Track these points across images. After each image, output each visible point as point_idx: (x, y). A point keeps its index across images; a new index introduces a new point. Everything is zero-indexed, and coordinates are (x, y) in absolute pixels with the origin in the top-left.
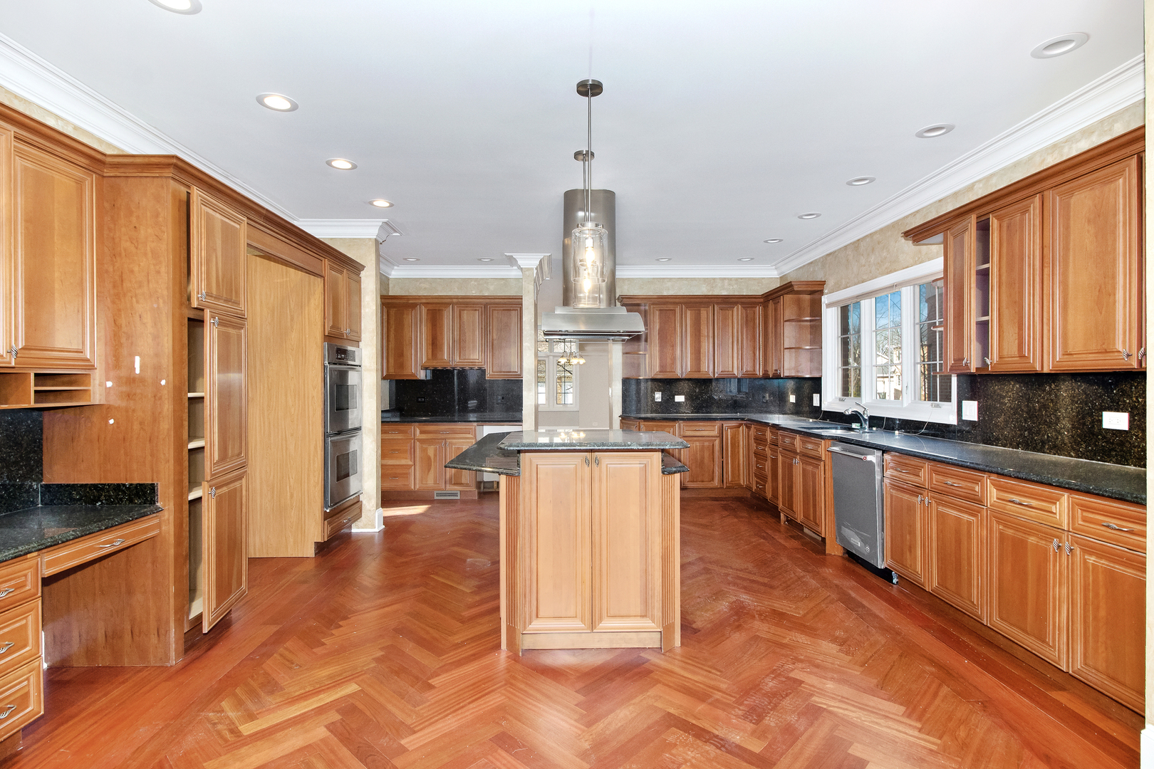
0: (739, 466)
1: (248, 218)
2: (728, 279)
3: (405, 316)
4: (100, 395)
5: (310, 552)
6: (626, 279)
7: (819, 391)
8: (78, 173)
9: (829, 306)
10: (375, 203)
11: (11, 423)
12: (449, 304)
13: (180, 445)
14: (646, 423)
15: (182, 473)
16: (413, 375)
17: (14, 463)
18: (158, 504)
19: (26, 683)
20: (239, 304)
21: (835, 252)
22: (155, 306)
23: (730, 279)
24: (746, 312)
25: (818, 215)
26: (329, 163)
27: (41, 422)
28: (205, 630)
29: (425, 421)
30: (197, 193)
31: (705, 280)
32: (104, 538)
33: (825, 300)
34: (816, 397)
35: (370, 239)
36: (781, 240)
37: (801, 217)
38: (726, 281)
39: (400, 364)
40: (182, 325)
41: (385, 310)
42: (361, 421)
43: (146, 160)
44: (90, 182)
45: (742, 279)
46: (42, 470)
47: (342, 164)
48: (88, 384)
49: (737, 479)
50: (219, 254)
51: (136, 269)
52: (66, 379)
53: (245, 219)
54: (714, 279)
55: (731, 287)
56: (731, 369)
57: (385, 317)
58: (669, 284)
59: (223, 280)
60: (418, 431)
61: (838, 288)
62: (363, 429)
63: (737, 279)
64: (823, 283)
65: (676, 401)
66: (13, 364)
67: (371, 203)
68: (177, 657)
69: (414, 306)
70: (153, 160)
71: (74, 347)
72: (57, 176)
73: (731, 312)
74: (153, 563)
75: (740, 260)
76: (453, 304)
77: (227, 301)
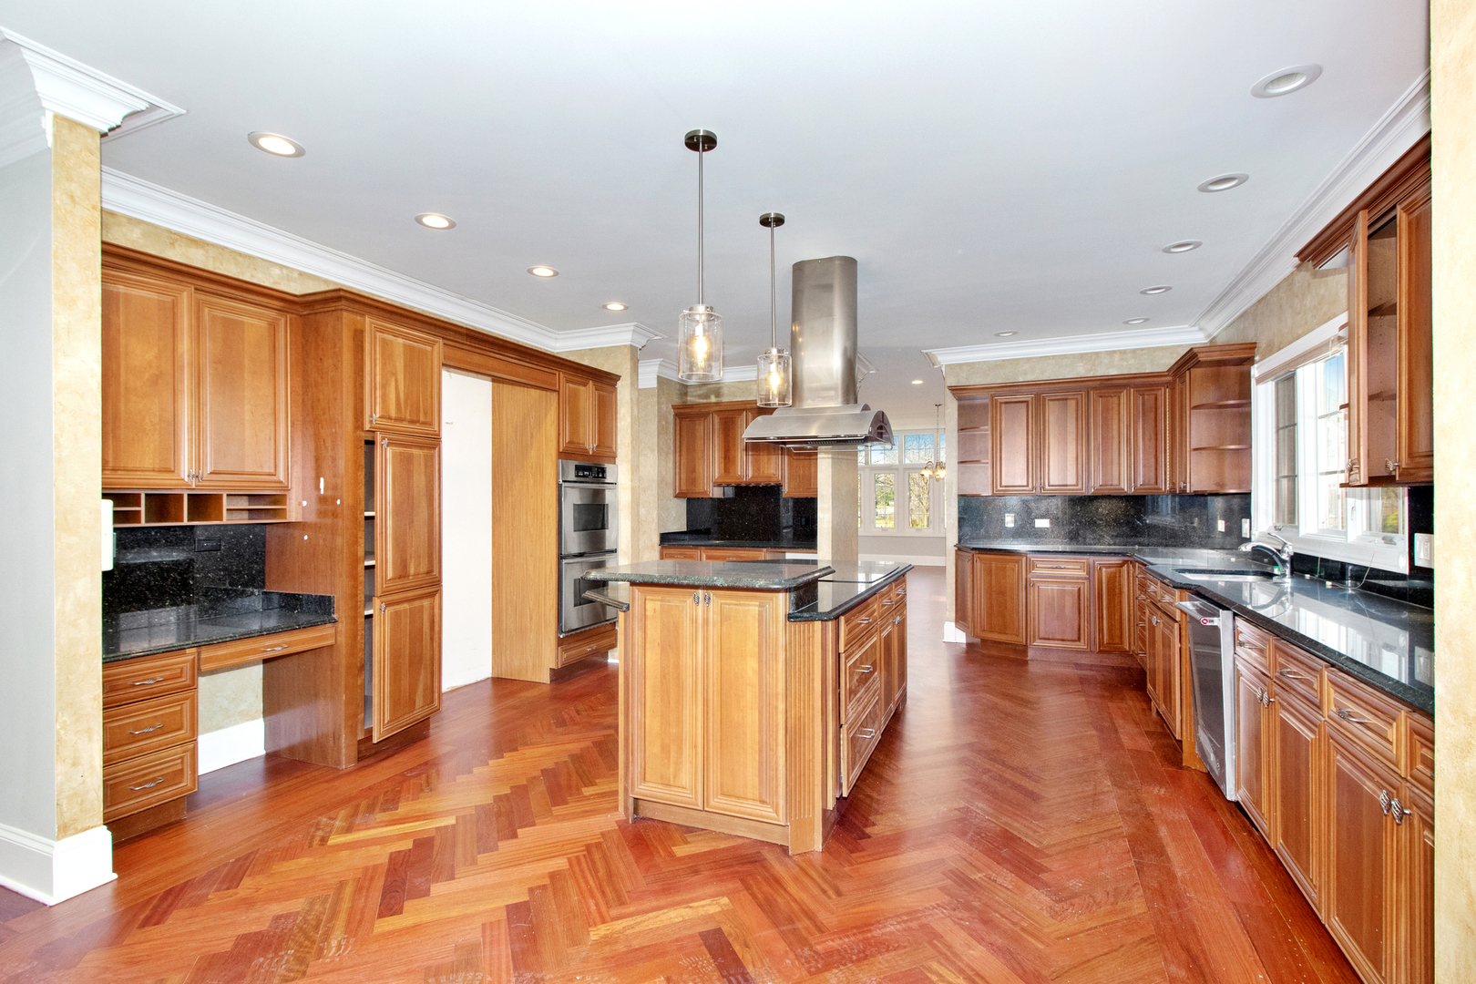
0: (1121, 623)
1: (443, 338)
2: (1120, 352)
3: (697, 427)
4: (297, 513)
5: (545, 678)
6: (965, 364)
7: (1248, 516)
8: (273, 314)
9: (1261, 380)
10: (609, 307)
11: (234, 537)
12: (744, 410)
13: (355, 561)
14: (981, 556)
15: (357, 587)
16: (705, 492)
17: (236, 571)
18: (335, 616)
19: (179, 761)
20: (431, 425)
21: (1267, 295)
22: (334, 430)
23: (1123, 352)
24: (1143, 399)
25: (1197, 245)
26: (530, 271)
27: (264, 537)
28: (375, 741)
29: (717, 545)
30: (369, 322)
31: (1082, 356)
32: (267, 643)
33: (1255, 371)
34: (1245, 524)
35: (625, 346)
36: (1168, 289)
37: (1167, 251)
38: (1117, 357)
39: (692, 481)
40: (356, 447)
41: (678, 421)
42: (617, 543)
43: (323, 296)
44: (283, 323)
45: (1143, 349)
46: (264, 579)
47: (543, 271)
48: (285, 504)
49: (1117, 640)
50: (401, 377)
51: (321, 397)
52: (272, 499)
53: (441, 340)
54: (1097, 354)
55: (1125, 363)
56: (1116, 482)
57: (678, 428)
58: (1027, 366)
59: (406, 403)
60: (704, 556)
61: (1271, 350)
62: (619, 551)
63: (1134, 351)
64: (1252, 347)
65: (1037, 526)
66: (194, 487)
67: (605, 307)
68: (348, 762)
69: (705, 415)
70: (329, 295)
71: (266, 470)
72: (246, 319)
73: (1116, 399)
74: (332, 670)
75: (1127, 322)
76: (747, 410)
77: (412, 422)
